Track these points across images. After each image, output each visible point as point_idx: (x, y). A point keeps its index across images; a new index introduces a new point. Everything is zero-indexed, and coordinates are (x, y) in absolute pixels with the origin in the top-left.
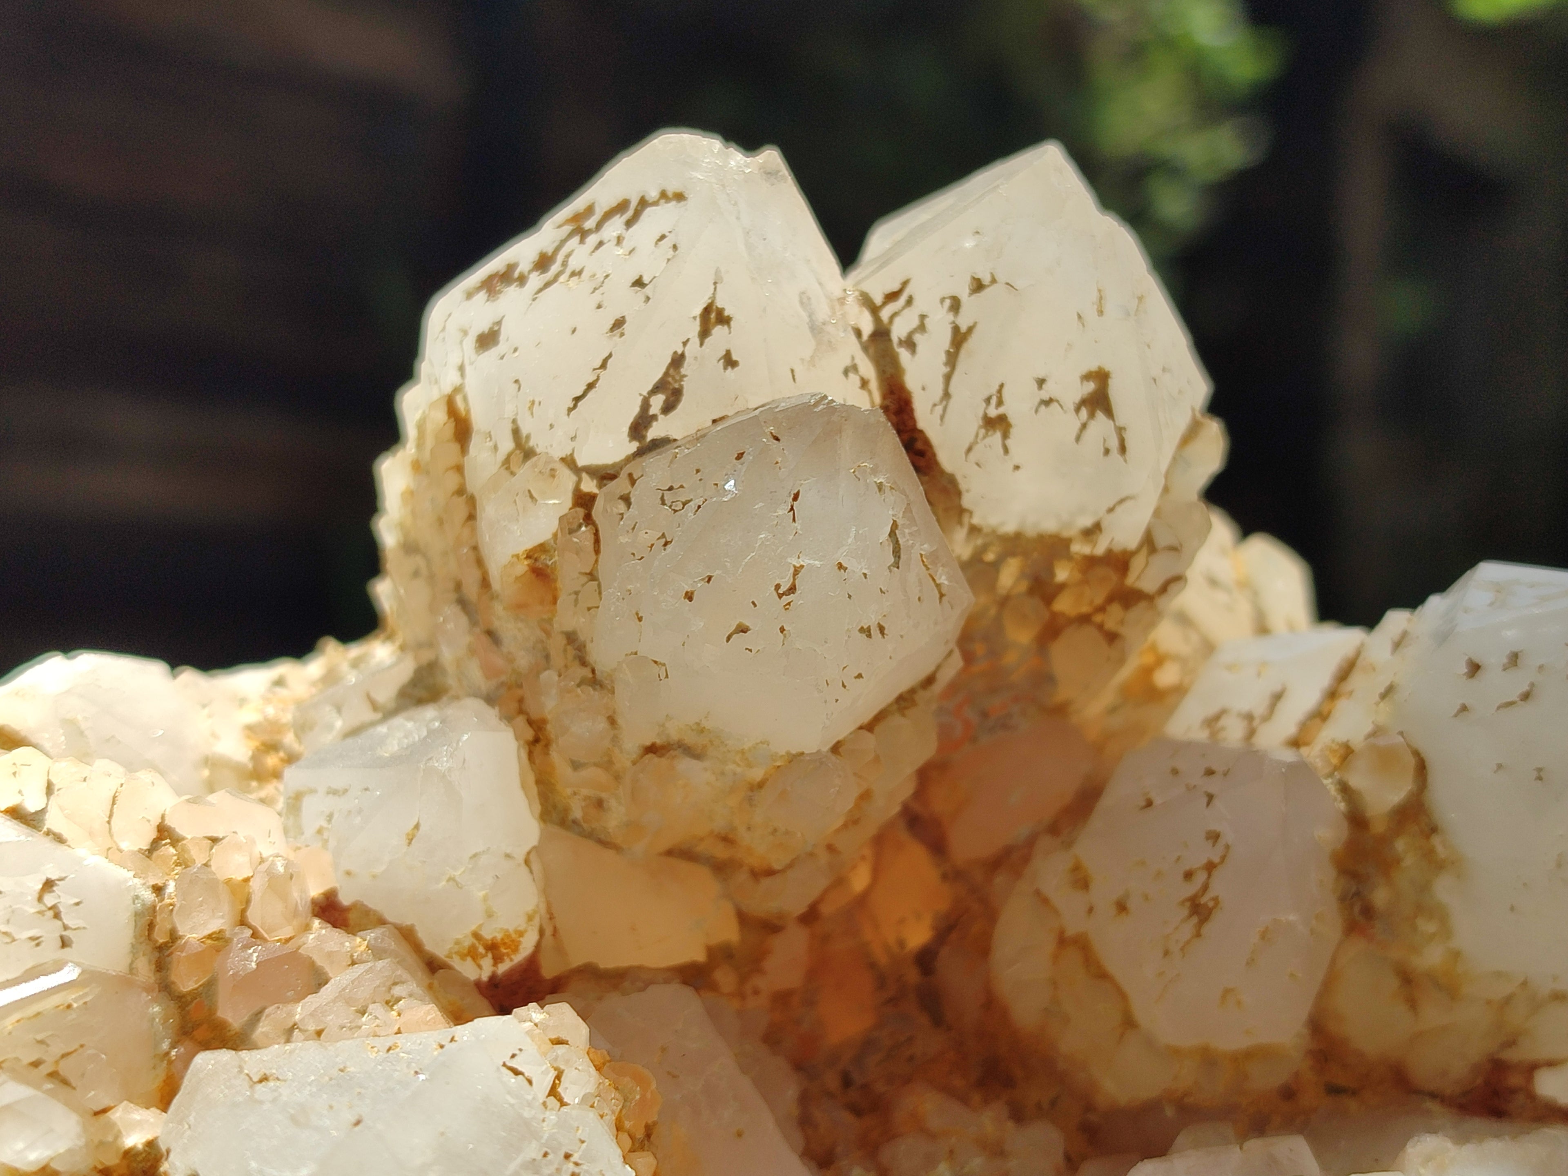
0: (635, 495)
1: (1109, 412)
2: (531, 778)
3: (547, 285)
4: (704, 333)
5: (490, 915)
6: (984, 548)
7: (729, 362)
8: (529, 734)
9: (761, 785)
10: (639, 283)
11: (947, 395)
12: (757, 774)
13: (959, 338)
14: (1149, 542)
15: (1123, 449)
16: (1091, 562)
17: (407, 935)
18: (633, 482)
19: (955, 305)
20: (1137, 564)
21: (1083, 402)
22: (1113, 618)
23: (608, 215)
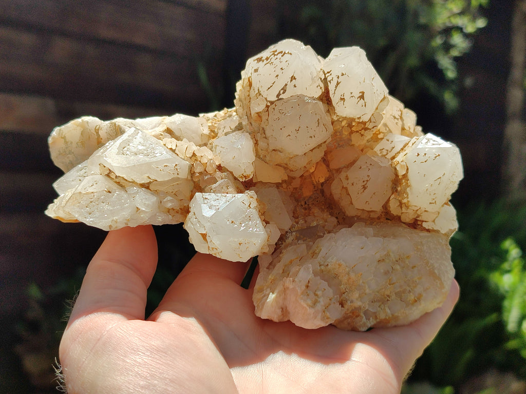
0: (276, 108)
1: (364, 99)
2: (255, 150)
3: (267, 63)
4: (291, 81)
5: (245, 172)
6: (340, 118)
7: (295, 86)
8: (255, 142)
9: (292, 158)
10: (282, 69)
11: (335, 93)
12: (291, 157)
13: (338, 83)
14: (370, 120)
15: (365, 106)
16: (359, 123)
17: (231, 173)
18: (276, 106)
19: (338, 77)
20: (367, 124)
21: (359, 97)
22: (363, 132)
23: (279, 53)
